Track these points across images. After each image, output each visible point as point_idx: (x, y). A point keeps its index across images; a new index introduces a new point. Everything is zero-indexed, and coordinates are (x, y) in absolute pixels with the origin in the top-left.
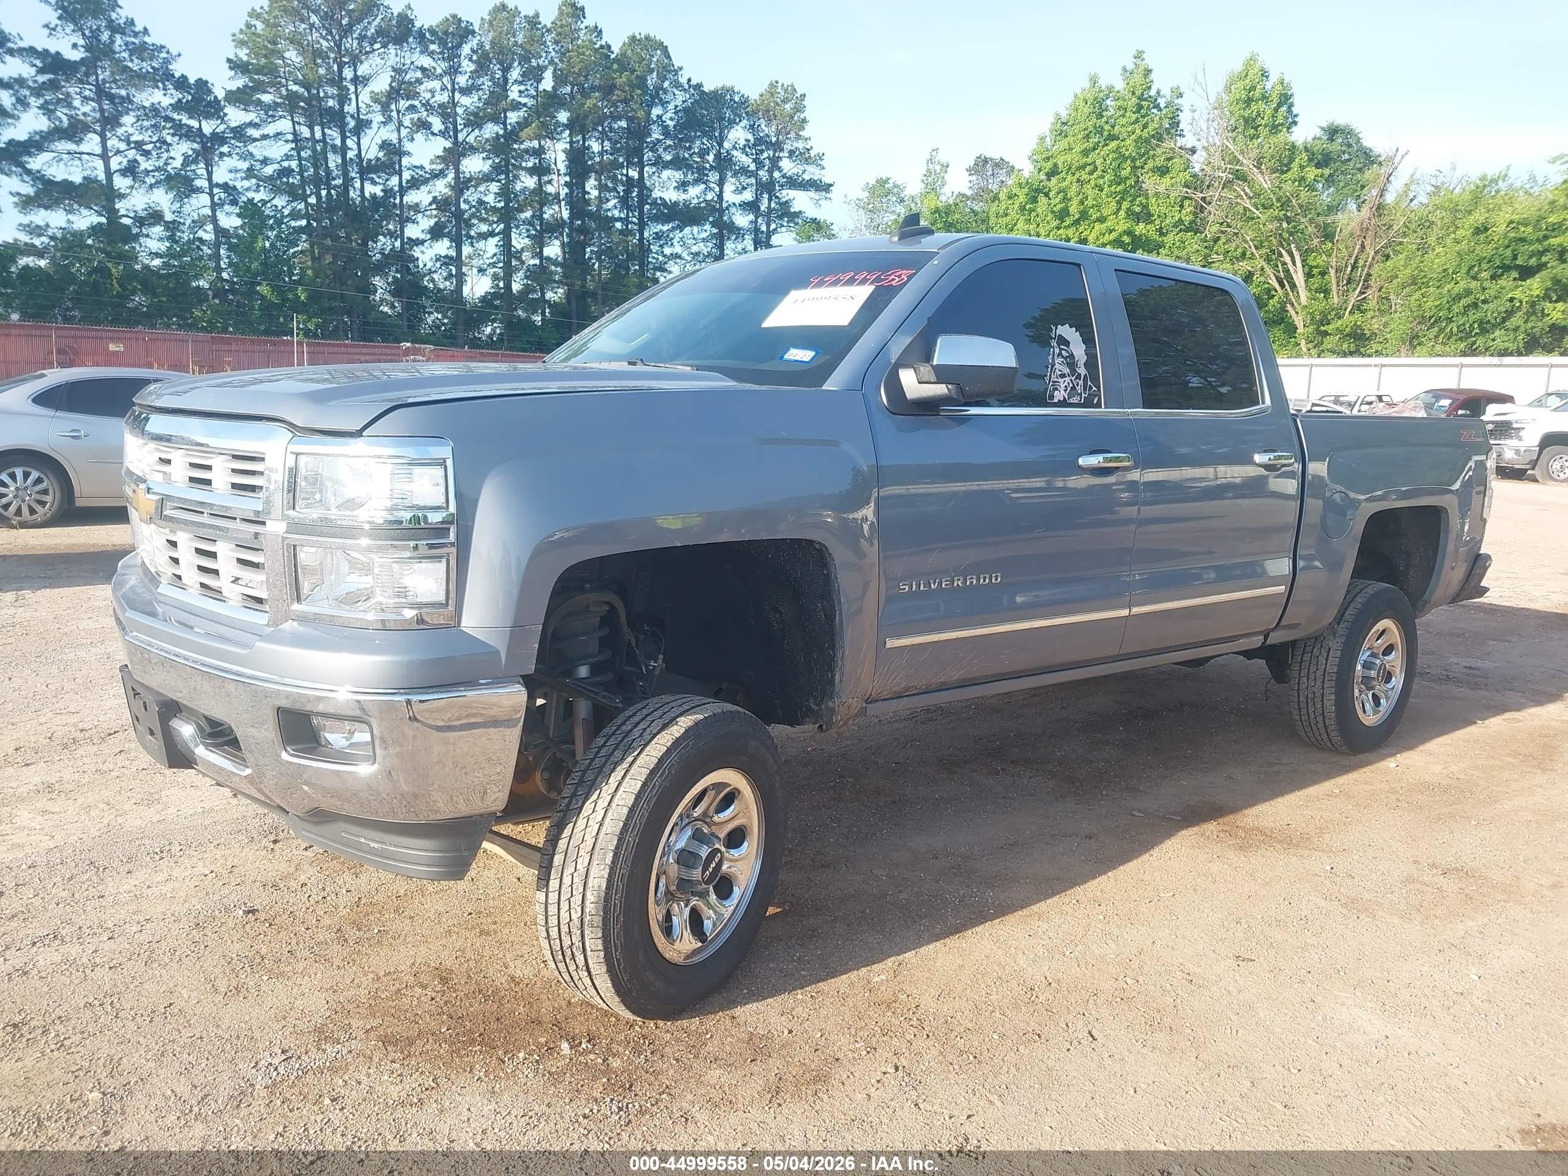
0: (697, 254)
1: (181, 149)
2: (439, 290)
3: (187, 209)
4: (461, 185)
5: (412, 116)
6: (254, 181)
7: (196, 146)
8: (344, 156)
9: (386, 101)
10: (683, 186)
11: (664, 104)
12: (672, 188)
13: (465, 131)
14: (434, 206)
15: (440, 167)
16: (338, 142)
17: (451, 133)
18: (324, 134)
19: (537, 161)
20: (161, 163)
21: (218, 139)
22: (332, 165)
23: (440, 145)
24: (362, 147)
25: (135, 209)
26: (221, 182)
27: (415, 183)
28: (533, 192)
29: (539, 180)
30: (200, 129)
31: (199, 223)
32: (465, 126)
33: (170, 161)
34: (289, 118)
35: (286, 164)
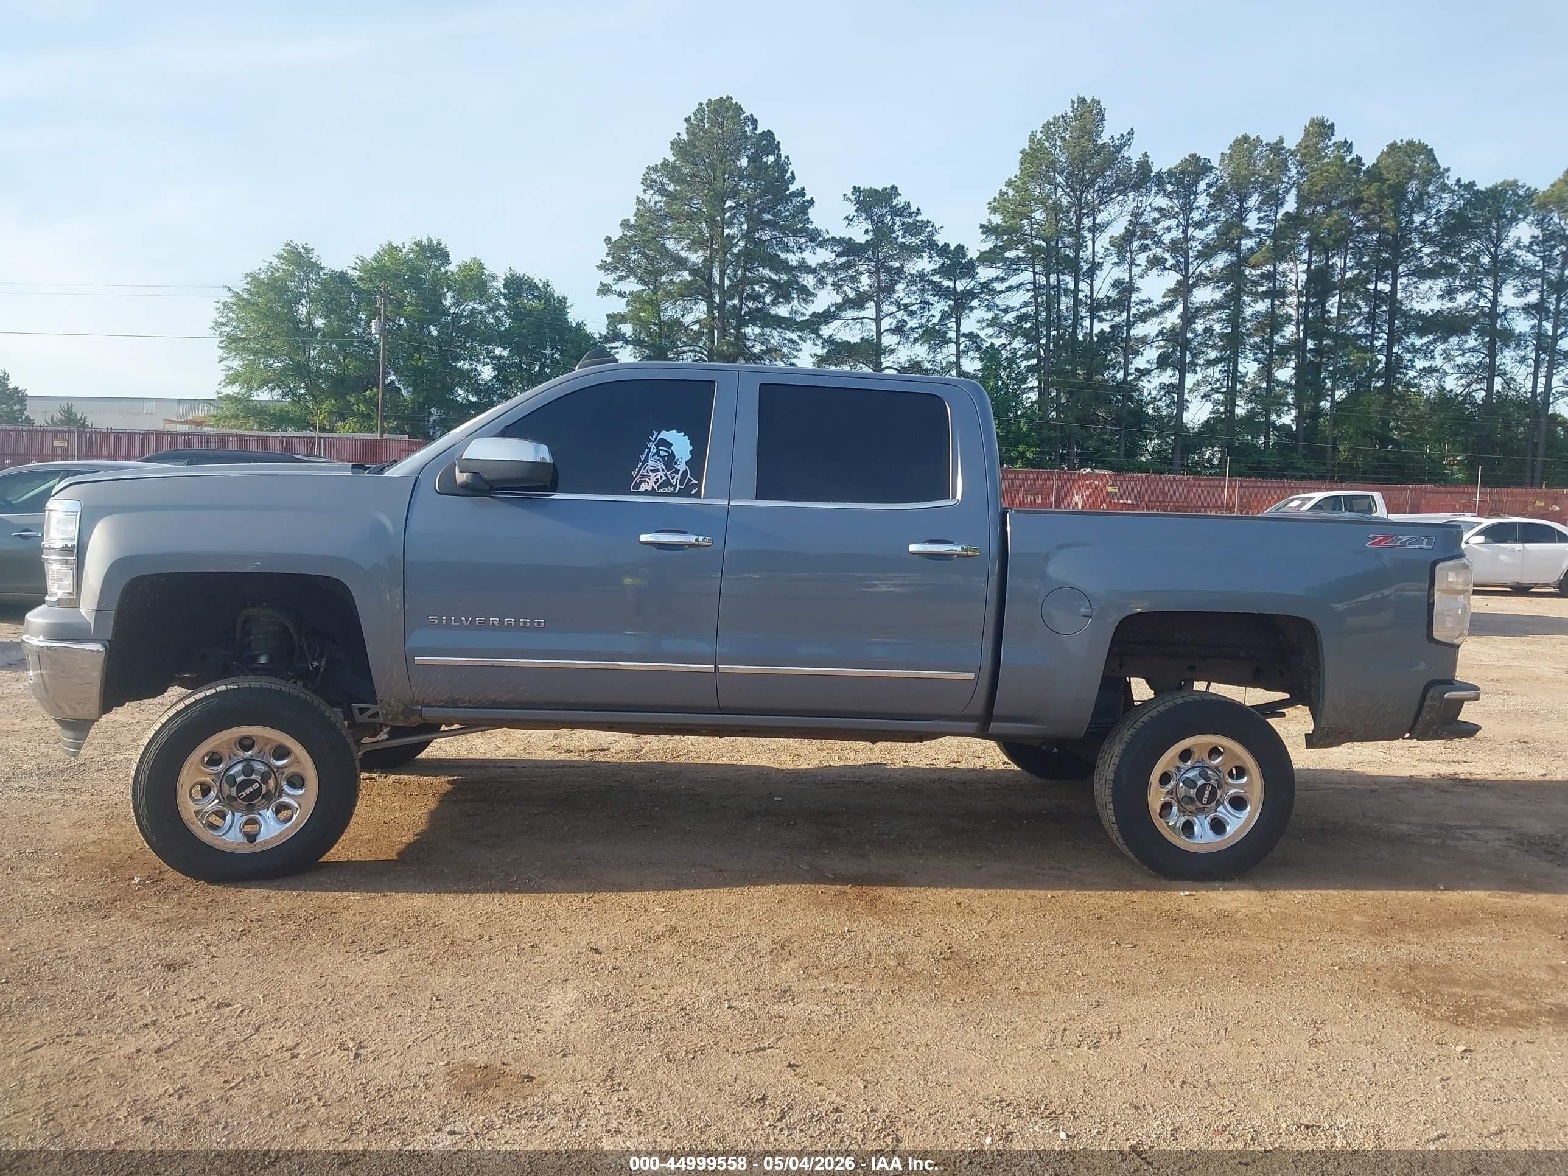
0: (1466, 365)
1: (940, 306)
2: (1161, 417)
3: (939, 358)
4: (1189, 317)
5: (1147, 254)
6: (996, 329)
7: (951, 302)
8: (1076, 297)
9: (1122, 245)
10: (1449, 293)
11: (1427, 210)
12: (1435, 298)
13: (1195, 263)
14: (1160, 338)
15: (1170, 299)
16: (1071, 286)
17: (1182, 267)
18: (1058, 280)
19: (1271, 285)
20: (923, 321)
21: (971, 294)
22: (1063, 307)
23: (1172, 279)
24: (1095, 288)
25: (900, 361)
26: (966, 332)
27: (1143, 318)
28: (1265, 316)
29: (1272, 304)
30: (955, 288)
31: (946, 369)
32: (1197, 258)
33: (931, 318)
34: (1031, 269)
35: (1024, 310)
